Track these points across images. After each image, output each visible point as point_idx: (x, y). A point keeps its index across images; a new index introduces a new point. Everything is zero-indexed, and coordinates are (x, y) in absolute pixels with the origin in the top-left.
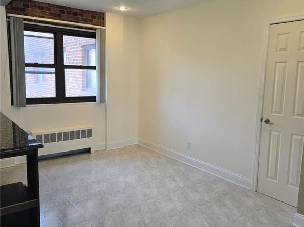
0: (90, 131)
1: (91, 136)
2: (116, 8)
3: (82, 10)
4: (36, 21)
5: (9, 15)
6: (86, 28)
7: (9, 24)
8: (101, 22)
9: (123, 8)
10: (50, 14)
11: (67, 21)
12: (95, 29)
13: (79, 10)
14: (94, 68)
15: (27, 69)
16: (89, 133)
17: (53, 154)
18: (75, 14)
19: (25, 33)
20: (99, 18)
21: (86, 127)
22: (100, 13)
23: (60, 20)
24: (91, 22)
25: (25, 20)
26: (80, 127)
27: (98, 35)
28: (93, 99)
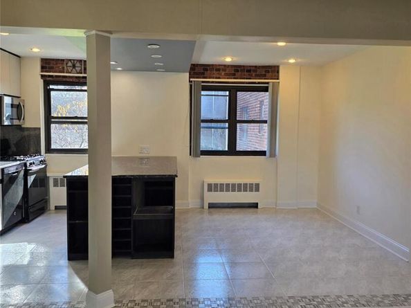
0: (257, 185)
1: (258, 191)
2: (286, 61)
3: (256, 67)
4: (213, 82)
5: (191, 79)
6: (259, 83)
7: (191, 86)
8: (275, 76)
9: (292, 61)
10: (226, 74)
11: (240, 79)
12: (268, 83)
13: (253, 66)
14: (265, 122)
15: (202, 125)
16: (256, 188)
17: (229, 204)
18: (249, 71)
19: (203, 93)
20: (273, 72)
21: (254, 181)
22: (275, 67)
23: (234, 78)
24: (264, 77)
25: (203, 82)
26: (248, 181)
27: (270, 89)
28: (263, 153)
